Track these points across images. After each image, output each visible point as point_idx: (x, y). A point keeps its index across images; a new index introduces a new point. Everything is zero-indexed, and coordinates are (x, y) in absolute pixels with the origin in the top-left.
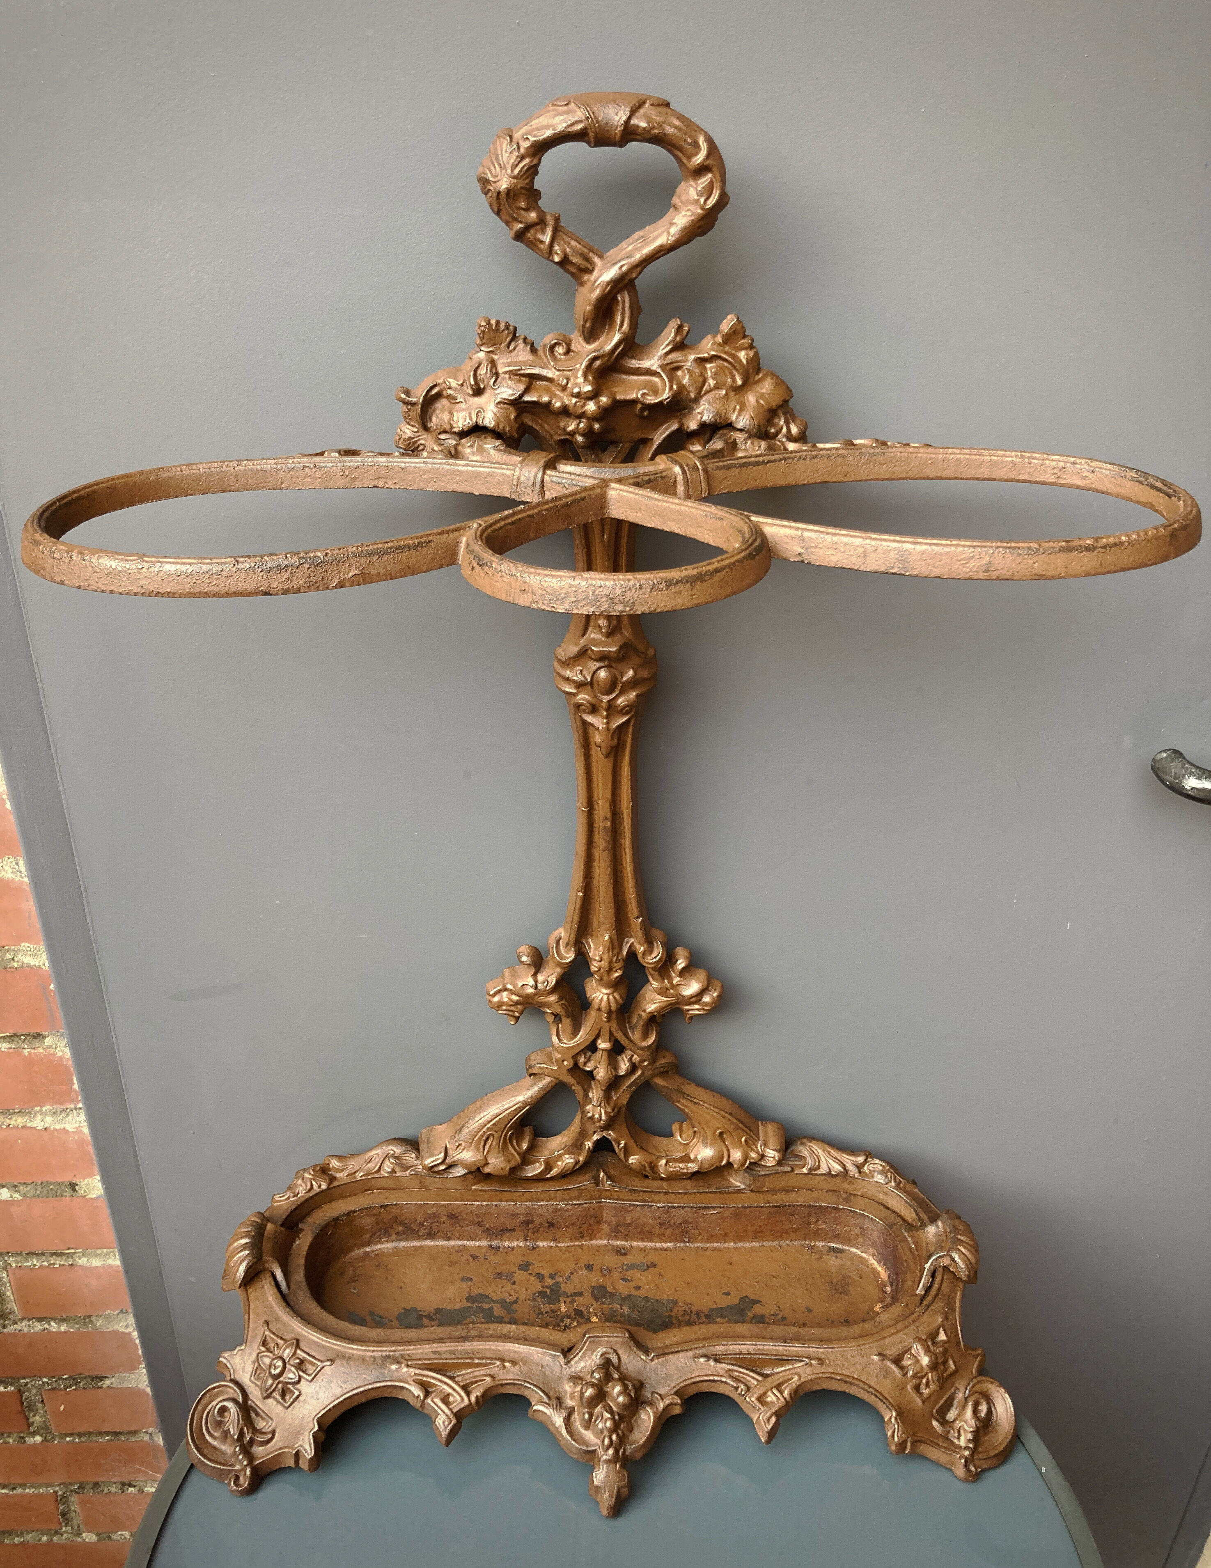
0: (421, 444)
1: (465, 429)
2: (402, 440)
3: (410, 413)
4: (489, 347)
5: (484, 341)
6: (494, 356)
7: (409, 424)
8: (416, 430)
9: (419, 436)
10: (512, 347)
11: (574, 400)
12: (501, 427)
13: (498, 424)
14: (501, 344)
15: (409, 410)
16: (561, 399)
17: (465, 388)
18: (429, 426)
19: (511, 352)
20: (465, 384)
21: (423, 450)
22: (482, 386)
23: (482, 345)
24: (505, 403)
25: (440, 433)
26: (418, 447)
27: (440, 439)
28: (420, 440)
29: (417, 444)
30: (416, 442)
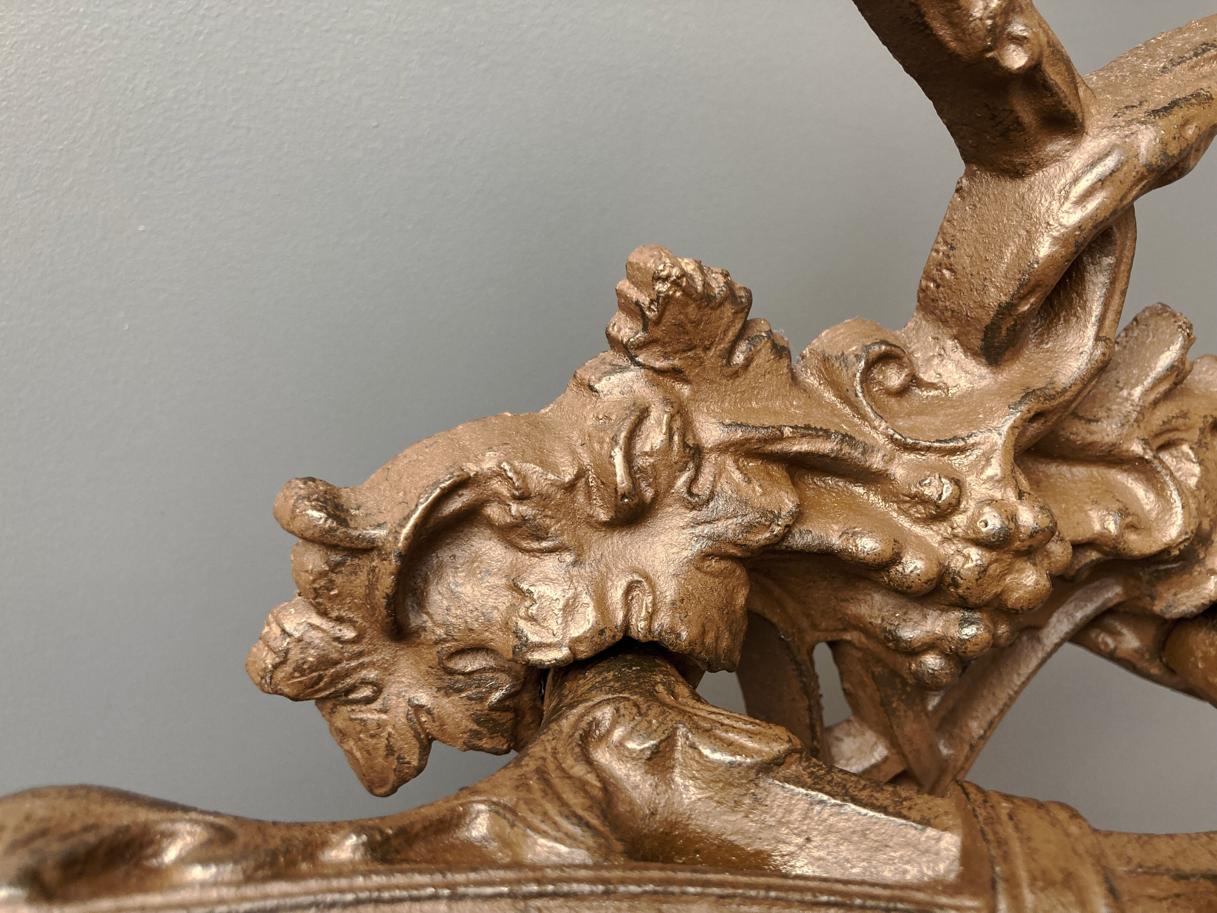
0: (365, 682)
1: (584, 651)
2: (288, 668)
3: (339, 579)
4: (666, 356)
5: (658, 333)
6: (678, 386)
7: (323, 614)
8: (349, 634)
9: (361, 654)
10: (739, 358)
11: (975, 554)
12: (709, 639)
13: (703, 633)
14: (707, 349)
15: (335, 567)
16: (923, 546)
17: (581, 498)
18: (415, 621)
19: (735, 375)
20: (581, 483)
21: (368, 701)
22: (649, 494)
23: (642, 346)
24: (724, 557)
25: (461, 652)
26: (353, 688)
27: (452, 672)
28: (362, 666)
29: (349, 681)
30: (348, 673)
